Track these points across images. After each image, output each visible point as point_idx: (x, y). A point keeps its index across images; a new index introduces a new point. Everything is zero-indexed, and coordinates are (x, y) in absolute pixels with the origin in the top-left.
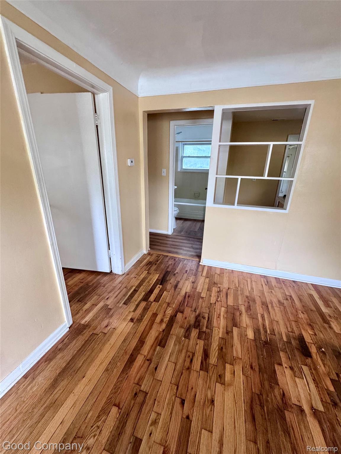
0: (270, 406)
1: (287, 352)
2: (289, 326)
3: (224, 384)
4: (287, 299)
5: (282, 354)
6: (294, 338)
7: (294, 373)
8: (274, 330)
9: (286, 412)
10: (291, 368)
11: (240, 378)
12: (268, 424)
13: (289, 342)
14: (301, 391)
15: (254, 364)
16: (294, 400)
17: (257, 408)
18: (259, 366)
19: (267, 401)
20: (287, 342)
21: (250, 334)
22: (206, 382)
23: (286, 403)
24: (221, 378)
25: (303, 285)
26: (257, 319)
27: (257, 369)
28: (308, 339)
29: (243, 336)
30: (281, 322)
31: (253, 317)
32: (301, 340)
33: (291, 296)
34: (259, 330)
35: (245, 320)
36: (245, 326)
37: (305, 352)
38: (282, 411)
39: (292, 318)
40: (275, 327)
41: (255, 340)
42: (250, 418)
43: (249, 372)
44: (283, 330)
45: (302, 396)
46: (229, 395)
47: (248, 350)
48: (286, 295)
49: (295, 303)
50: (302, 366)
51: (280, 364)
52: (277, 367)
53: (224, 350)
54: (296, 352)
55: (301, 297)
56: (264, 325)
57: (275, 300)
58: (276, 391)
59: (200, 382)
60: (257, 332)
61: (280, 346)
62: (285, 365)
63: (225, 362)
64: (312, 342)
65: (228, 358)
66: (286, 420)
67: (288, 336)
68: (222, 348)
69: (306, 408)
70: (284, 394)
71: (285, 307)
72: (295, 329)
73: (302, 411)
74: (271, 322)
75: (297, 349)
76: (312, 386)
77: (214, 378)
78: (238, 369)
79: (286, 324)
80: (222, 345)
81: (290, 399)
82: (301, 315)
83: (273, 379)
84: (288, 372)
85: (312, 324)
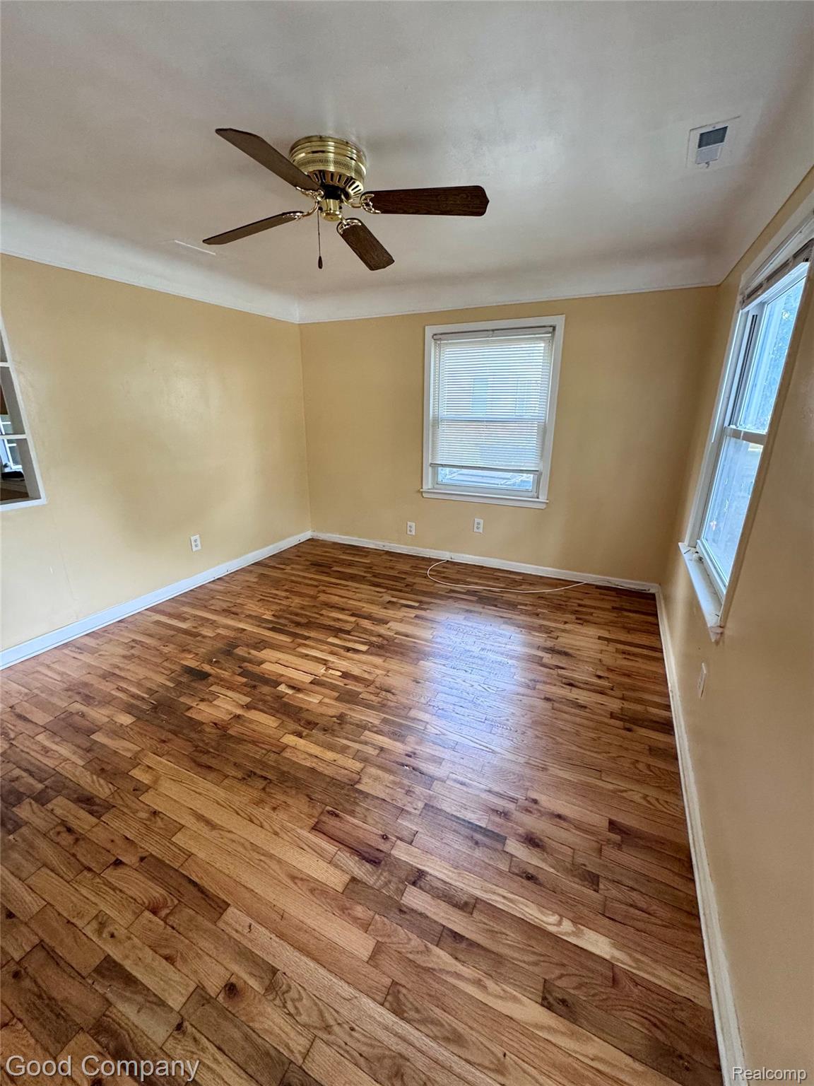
0: (213, 744)
1: (185, 693)
2: (163, 671)
3: (150, 787)
4: (133, 647)
5: (182, 699)
6: (180, 676)
7: (208, 700)
8: (150, 689)
9: (230, 732)
10: (202, 700)
11: (163, 764)
12: (224, 755)
13: (179, 683)
14: (226, 706)
15: (163, 738)
16: (226, 718)
17: (204, 759)
18: (170, 732)
19: (207, 744)
20: (177, 685)
21: (126, 719)
22: (124, 814)
23: (223, 727)
24: (139, 789)
25: (136, 617)
26: (117, 698)
27: (171, 736)
28: (192, 664)
29: (117, 732)
30: (151, 675)
31: (108, 701)
32: (189, 671)
33: (133, 640)
34: (132, 706)
35: (99, 714)
36: (107, 719)
37: (203, 676)
38: (225, 735)
39: (159, 661)
40: (149, 685)
41: (138, 718)
42: (204, 771)
43: (166, 748)
44: (161, 679)
45: (229, 708)
46: (167, 787)
47: (141, 734)
48: (126, 644)
49: (147, 644)
50: (210, 689)
51: (190, 708)
52: (188, 714)
53: (108, 768)
54: (193, 684)
55: (148, 632)
56: (133, 696)
57: (116, 661)
58: (208, 730)
59: (116, 824)
60: (129, 709)
61: (173, 695)
62: (194, 704)
63: (125, 774)
64: (199, 663)
65: (124, 766)
66: (233, 736)
67: (170, 680)
68: (103, 770)
69: (239, 712)
70: (215, 724)
71: (139, 657)
72: (173, 667)
73: (238, 717)
74: (139, 684)
75: (191, 681)
76: (230, 693)
77: (130, 799)
78: (151, 759)
79: (157, 672)
80: (98, 768)
81: (223, 720)
82: (166, 650)
83: (195, 725)
84: (202, 706)
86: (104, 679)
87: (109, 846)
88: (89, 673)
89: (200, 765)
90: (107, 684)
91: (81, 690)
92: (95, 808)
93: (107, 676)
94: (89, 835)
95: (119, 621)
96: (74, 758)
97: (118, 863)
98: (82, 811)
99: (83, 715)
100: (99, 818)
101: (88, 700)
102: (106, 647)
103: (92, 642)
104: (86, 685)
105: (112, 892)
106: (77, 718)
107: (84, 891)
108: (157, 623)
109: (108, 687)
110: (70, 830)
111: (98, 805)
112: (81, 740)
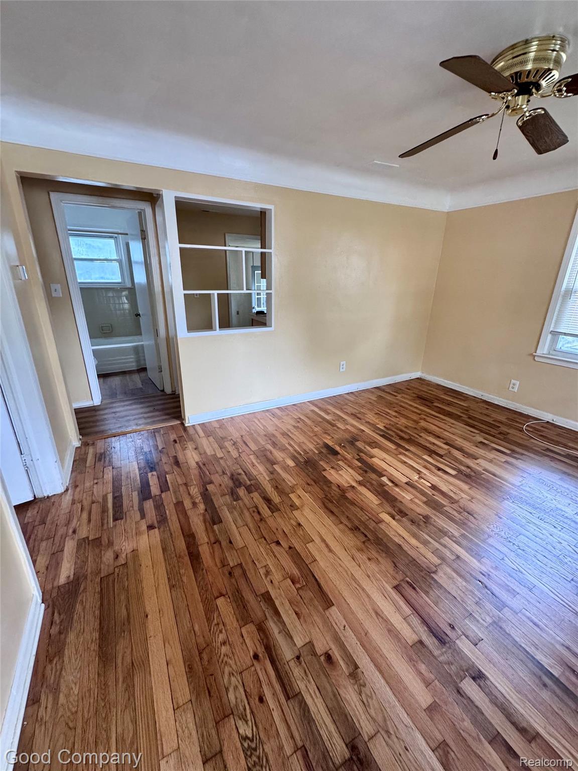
0: (336, 498)
1: (323, 460)
2: (313, 441)
3: (299, 508)
4: (299, 422)
5: (321, 463)
6: (322, 448)
7: (336, 469)
8: (305, 450)
9: (346, 494)
10: (332, 468)
11: (306, 496)
12: (342, 508)
13: (321, 452)
14: (346, 477)
15: (308, 482)
16: (346, 485)
17: (330, 505)
18: (313, 480)
19: (332, 497)
20: (319, 453)
21: (291, 463)
22: (285, 517)
23: (343, 490)
24: (293, 507)
25: (302, 405)
26: (287, 449)
27: (313, 483)
28: (330, 443)
29: (286, 468)
30: (305, 441)
31: (283, 449)
32: (327, 446)
33: (300, 418)
34: (295, 457)
35: (278, 455)
36: (281, 459)
37: (336, 453)
38: (343, 496)
39: (312, 435)
40: (305, 447)
41: (297, 465)
42: (330, 514)
43: (309, 489)
44: (311, 447)
45: (348, 479)
46: (307, 511)
47: (298, 475)
48: (296, 419)
49: (306, 422)
50: (338, 462)
51: (325, 470)
52: (324, 473)
53: (280, 487)
54: (328, 455)
55: (308, 416)
56: (296, 451)
57: (290, 427)
58: (334, 488)
59: (279, 520)
60: (294, 458)
61: (316, 458)
62: (328, 469)
63: (287, 495)
64: (333, 444)
65: (287, 490)
66: (349, 499)
67: (317, 449)
68: (277, 486)
69: (354, 484)
70: (339, 486)
71: (301, 429)
72: (318, 441)
73: (353, 487)
74: (299, 446)
75: (329, 454)
76: (350, 470)
77: (288, 511)
78: (300, 492)
79: (310, 441)
80: (275, 485)
81: (344, 486)
82: (316, 429)
83: (328, 482)
84: (332, 472)
85: (326, 432)
86: (283, 435)
87: (275, 531)
88: (276, 430)
89: (326, 508)
90: (284, 439)
91: (272, 438)
92: (271, 506)
93: (284, 434)
94: (267, 520)
95: (294, 405)
96: (265, 474)
97: (278, 543)
98: (265, 505)
99: (271, 453)
100: (272, 513)
101: (274, 444)
102: (285, 417)
103: (278, 412)
104: (274, 436)
105: (274, 557)
106: (269, 453)
107: (262, 549)
108: (313, 411)
109: (284, 441)
110: (259, 513)
111: (273, 506)
112: (268, 466)
